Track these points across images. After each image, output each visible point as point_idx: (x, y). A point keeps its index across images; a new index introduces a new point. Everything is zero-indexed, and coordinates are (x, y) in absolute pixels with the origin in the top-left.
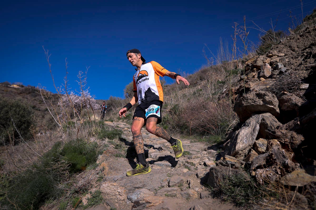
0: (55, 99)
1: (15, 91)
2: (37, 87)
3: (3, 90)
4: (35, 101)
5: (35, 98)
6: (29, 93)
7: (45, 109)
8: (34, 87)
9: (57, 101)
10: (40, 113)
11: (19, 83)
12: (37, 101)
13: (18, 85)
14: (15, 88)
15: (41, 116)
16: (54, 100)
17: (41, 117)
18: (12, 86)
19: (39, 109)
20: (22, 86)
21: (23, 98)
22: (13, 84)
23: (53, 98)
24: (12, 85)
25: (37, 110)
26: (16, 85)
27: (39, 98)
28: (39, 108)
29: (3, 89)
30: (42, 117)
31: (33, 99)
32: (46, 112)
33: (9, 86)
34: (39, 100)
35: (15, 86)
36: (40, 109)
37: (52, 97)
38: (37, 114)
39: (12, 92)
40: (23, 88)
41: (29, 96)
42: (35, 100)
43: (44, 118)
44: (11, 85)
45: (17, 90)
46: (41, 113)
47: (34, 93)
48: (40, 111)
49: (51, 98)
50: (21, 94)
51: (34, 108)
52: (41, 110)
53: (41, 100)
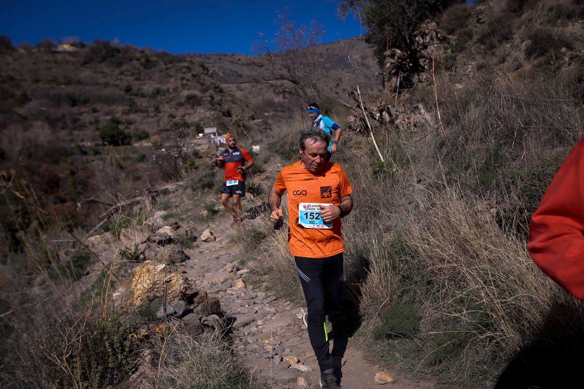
0: (166, 64)
1: (71, 58)
2: (115, 42)
3: (47, 61)
4: (123, 77)
5: (120, 70)
6: (104, 59)
7: (155, 92)
8: (109, 42)
9: (171, 68)
10: (146, 102)
11: (72, 40)
12: (126, 75)
13: (72, 45)
14: (70, 53)
15: (153, 109)
16: (164, 67)
17: (152, 112)
18: (60, 48)
19: (142, 93)
20: (83, 46)
21: (96, 72)
22: (61, 43)
23: (161, 63)
24: (59, 44)
25: (136, 95)
26: (66, 44)
27: (129, 68)
28: (139, 89)
29: (46, 58)
30: (155, 110)
31: (117, 72)
32: (159, 97)
33: (53, 49)
34: (130, 73)
35: (66, 47)
36: (144, 91)
37: (157, 61)
38: (141, 106)
39: (67, 62)
40: (87, 49)
41: (104, 67)
42: (122, 73)
43: (160, 112)
44: (56, 48)
45: (74, 56)
46: (148, 101)
47: (113, 56)
48: (143, 96)
49: (157, 63)
50: (88, 66)
51: (130, 93)
52: (145, 95)
53: (134, 71)
